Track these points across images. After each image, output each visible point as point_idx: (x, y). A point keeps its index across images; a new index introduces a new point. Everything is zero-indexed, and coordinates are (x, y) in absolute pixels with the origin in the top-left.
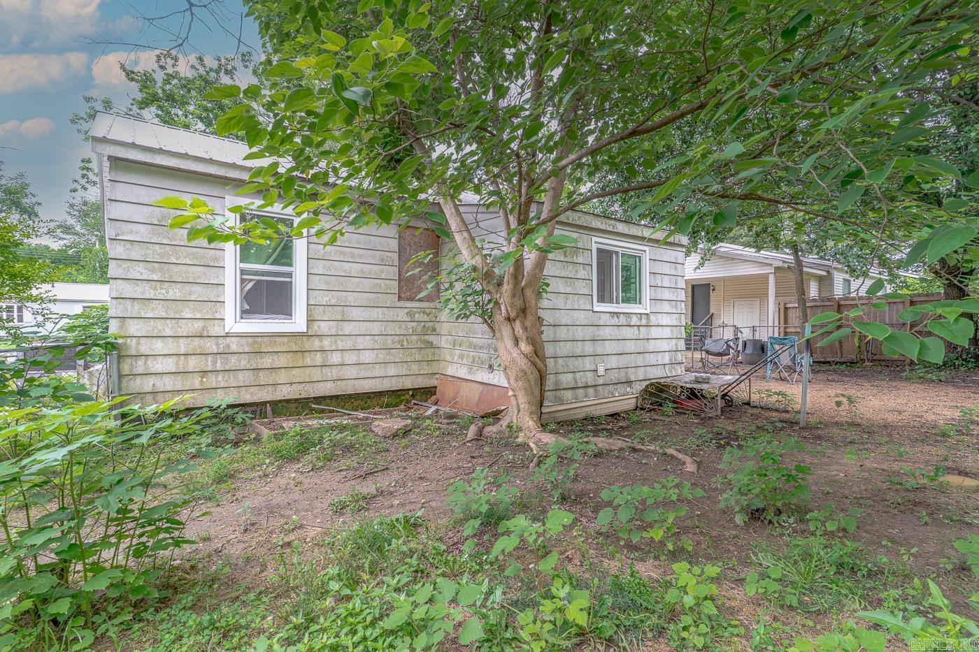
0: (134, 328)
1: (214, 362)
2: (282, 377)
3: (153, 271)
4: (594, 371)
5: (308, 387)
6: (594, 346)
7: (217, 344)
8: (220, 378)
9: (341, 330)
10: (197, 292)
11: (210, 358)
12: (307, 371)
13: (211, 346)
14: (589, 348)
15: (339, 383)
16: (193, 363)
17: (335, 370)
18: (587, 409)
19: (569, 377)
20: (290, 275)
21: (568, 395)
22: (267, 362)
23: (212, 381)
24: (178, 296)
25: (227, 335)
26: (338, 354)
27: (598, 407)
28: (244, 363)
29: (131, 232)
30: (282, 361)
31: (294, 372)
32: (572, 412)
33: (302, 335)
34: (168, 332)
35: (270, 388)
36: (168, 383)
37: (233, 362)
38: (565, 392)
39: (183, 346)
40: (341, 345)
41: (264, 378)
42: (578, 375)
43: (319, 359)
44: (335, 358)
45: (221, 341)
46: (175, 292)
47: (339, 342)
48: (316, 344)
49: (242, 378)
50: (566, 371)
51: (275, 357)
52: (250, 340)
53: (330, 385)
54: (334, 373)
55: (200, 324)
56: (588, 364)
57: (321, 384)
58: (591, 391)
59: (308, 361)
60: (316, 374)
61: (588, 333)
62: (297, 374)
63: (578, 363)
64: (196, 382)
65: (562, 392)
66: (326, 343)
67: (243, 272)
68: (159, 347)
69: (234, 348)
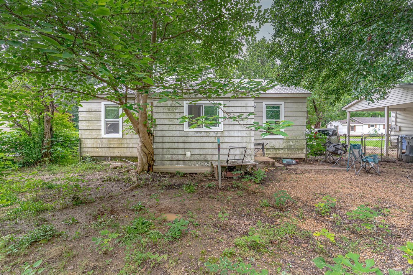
0: (84, 136)
1: (100, 145)
2: (116, 150)
3: (87, 123)
4: (184, 155)
5: (123, 153)
6: (184, 145)
7: (100, 141)
8: (101, 149)
9: (133, 137)
10: (96, 127)
11: (99, 144)
12: (123, 149)
13: (99, 141)
14: (181, 145)
15: (132, 153)
16: (95, 145)
17: (131, 149)
18: (178, 169)
19: (169, 156)
20: (118, 121)
21: (168, 163)
22: (112, 146)
23: (99, 150)
24: (92, 129)
25: (102, 138)
26: (132, 144)
27: (184, 169)
28: (106, 146)
29: (83, 114)
30: (116, 146)
31: (119, 149)
32: (169, 169)
33: (121, 138)
34: (90, 138)
35: (113, 153)
36: (90, 150)
37: (104, 145)
38: (166, 162)
39: (93, 141)
40: (132, 142)
41: (111, 150)
42: (174, 156)
43: (126, 145)
44: (131, 146)
45: (101, 140)
46: (91, 128)
47: (132, 141)
48: (125, 141)
49: (106, 150)
50: (168, 154)
51: (114, 144)
52: (108, 140)
53: (129, 153)
54: (130, 150)
55: (96, 135)
56: (181, 152)
57: (126, 153)
58: (181, 162)
59: (123, 146)
60: (125, 150)
61: (182, 139)
62: (120, 150)
63: (176, 151)
64: (95, 150)
65: (165, 161)
66: (128, 141)
67: (106, 122)
68: (88, 141)
69: (104, 142)
